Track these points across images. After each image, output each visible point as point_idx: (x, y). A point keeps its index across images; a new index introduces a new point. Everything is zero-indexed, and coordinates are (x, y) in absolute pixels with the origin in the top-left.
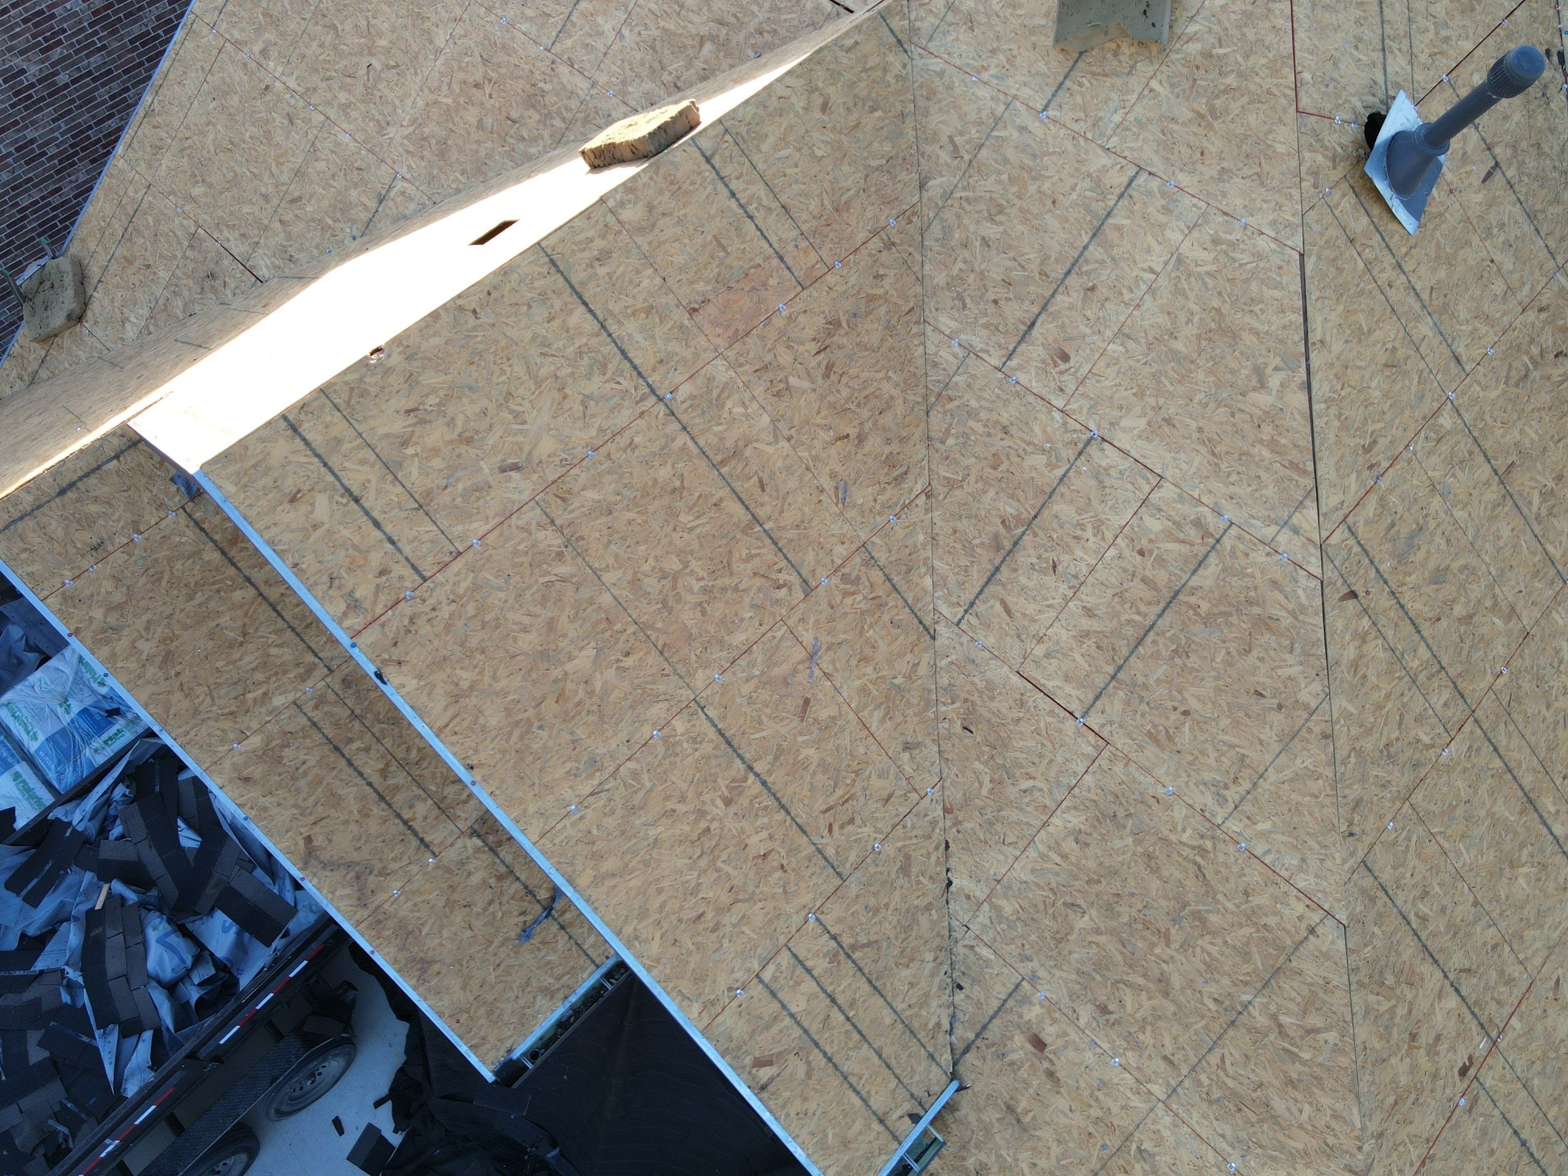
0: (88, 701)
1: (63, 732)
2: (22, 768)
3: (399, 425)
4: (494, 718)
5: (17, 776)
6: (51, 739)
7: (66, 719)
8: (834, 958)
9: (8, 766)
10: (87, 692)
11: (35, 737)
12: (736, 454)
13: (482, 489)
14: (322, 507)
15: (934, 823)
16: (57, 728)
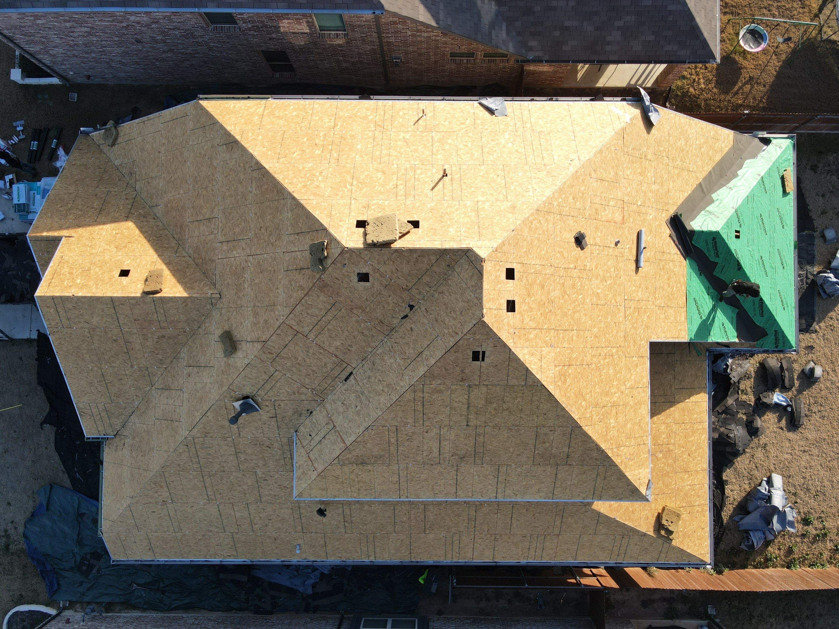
3: (71, 307)
4: (64, 349)
8: (104, 410)
12: (130, 343)
13: (80, 322)
14: (52, 310)
15: (134, 407)
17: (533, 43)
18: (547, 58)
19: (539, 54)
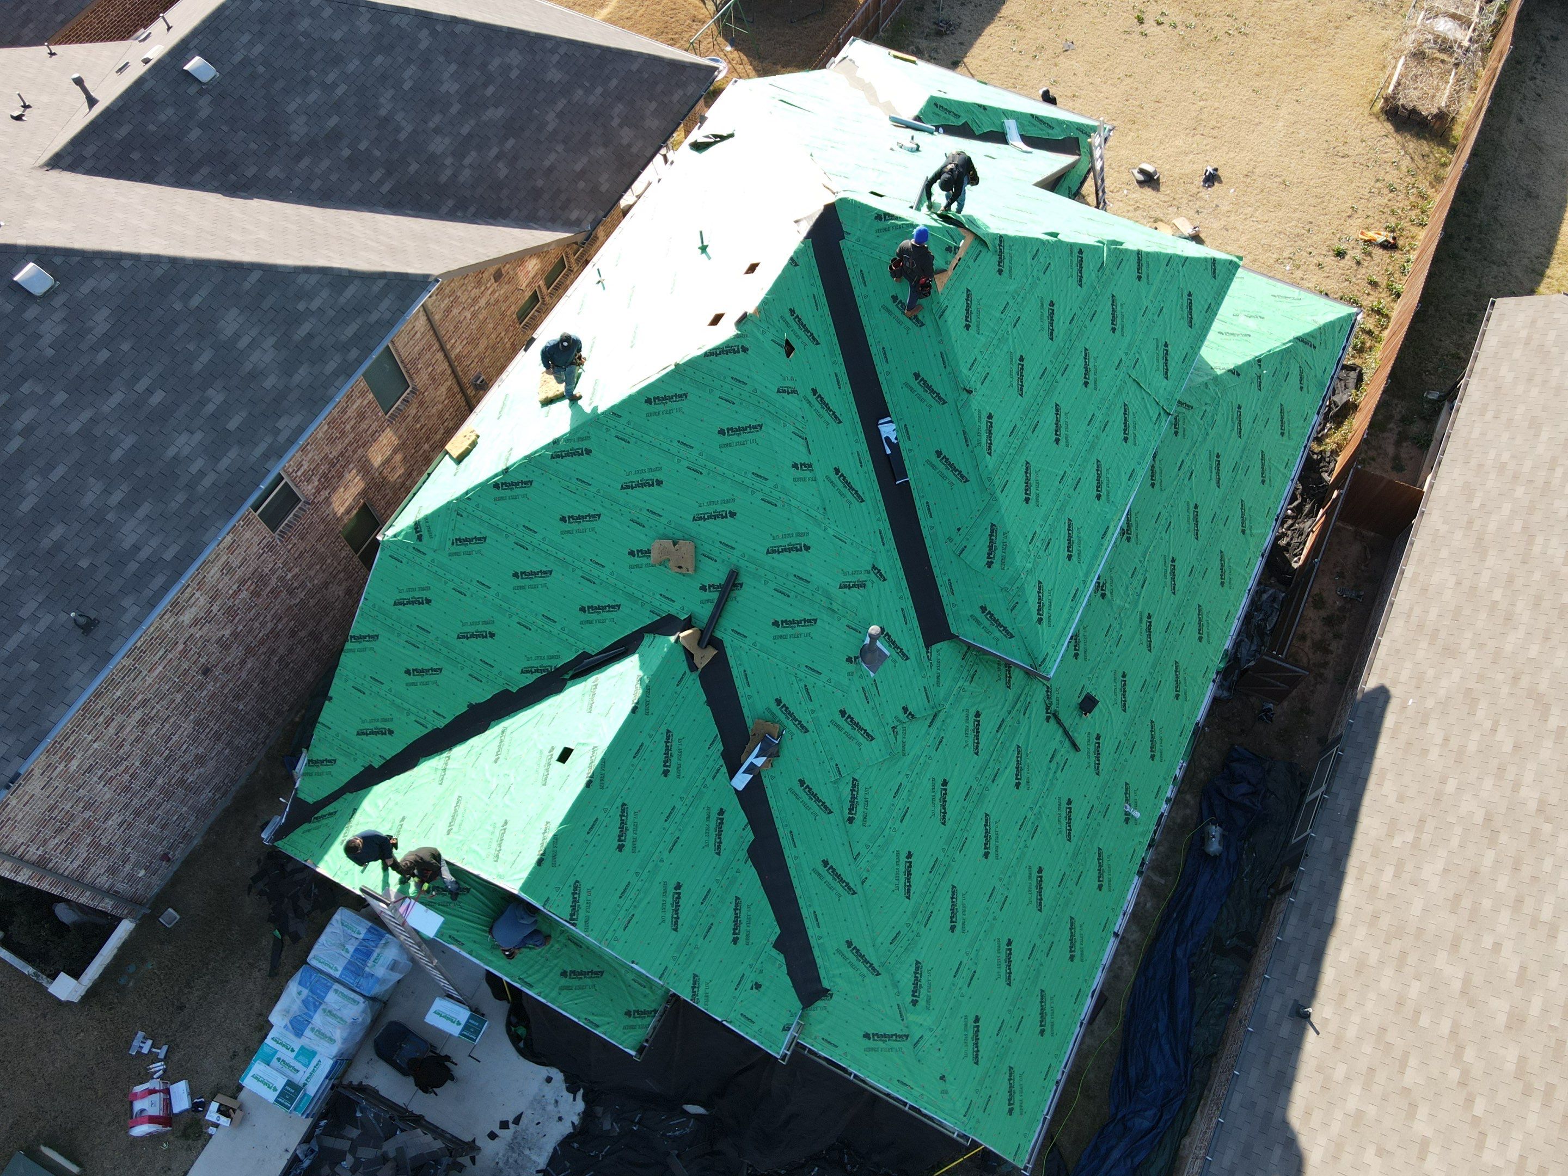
0: (356, 943)
1: (350, 962)
2: (336, 986)
5: (336, 991)
6: (345, 968)
7: (348, 956)
9: (329, 988)
10: (353, 940)
11: (336, 970)
16: (346, 961)
17: (574, 215)
18: (602, 213)
19: (591, 217)
